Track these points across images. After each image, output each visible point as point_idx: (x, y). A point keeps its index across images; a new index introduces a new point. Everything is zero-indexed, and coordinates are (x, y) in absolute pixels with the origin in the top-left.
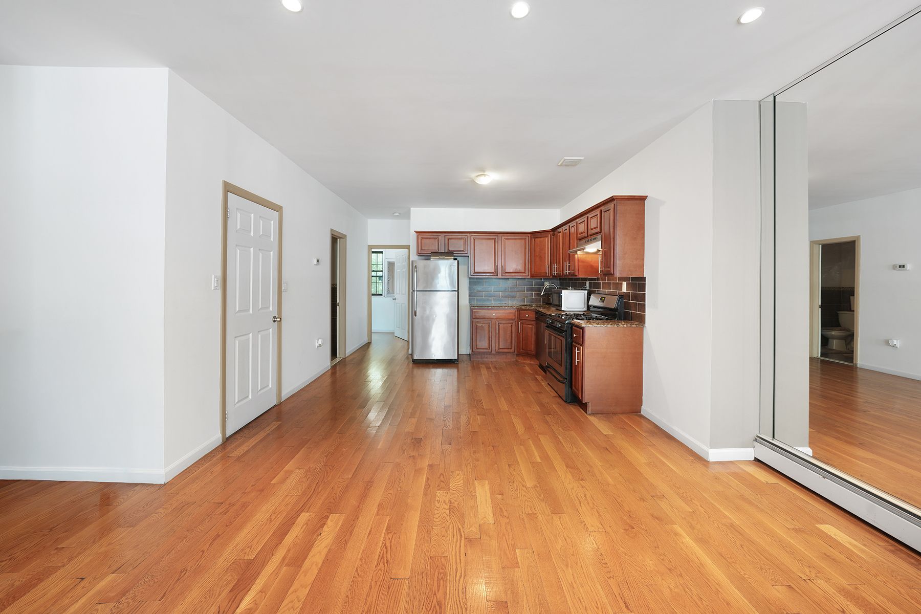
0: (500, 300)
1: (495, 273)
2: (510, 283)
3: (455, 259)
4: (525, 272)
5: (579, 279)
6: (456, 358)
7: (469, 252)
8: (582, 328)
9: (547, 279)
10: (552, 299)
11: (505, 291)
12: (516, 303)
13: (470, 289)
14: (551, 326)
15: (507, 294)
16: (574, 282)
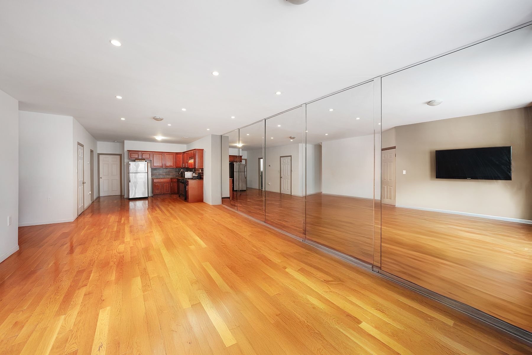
0: (164, 176)
1: (162, 167)
2: (168, 170)
3: (146, 161)
4: (173, 166)
5: (190, 168)
6: (147, 196)
7: (151, 159)
8: (188, 181)
9: (182, 168)
10: (183, 175)
11: (166, 172)
12: (170, 177)
13: (152, 172)
14: (181, 182)
15: (167, 174)
16: (188, 169)
